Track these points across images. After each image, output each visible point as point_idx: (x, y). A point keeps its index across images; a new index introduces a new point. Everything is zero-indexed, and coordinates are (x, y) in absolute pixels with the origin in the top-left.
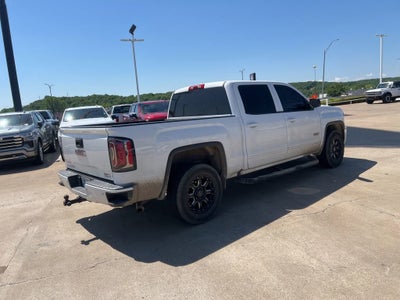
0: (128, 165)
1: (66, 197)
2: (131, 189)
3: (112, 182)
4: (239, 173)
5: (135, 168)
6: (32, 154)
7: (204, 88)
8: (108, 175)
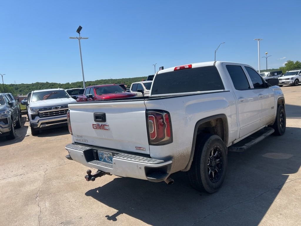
0: (166, 138)
1: (89, 172)
2: (170, 162)
3: (148, 156)
4: (233, 142)
5: (171, 141)
6: (7, 130)
7: (192, 68)
8: (141, 149)
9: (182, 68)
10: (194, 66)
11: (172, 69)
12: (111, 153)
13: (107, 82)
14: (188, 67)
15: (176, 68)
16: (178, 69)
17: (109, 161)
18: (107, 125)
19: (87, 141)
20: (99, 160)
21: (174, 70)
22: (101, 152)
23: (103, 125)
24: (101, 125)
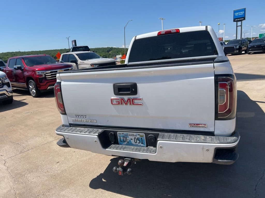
7: (180, 32)
8: (200, 125)
9: (168, 33)
10: (183, 30)
11: (154, 34)
12: (144, 134)
13: (14, 55)
14: (175, 31)
15: (160, 32)
16: (162, 33)
17: (137, 143)
18: (141, 99)
19: (95, 121)
20: (118, 144)
21: (158, 35)
22: (123, 134)
23: (133, 100)
24: (128, 99)
